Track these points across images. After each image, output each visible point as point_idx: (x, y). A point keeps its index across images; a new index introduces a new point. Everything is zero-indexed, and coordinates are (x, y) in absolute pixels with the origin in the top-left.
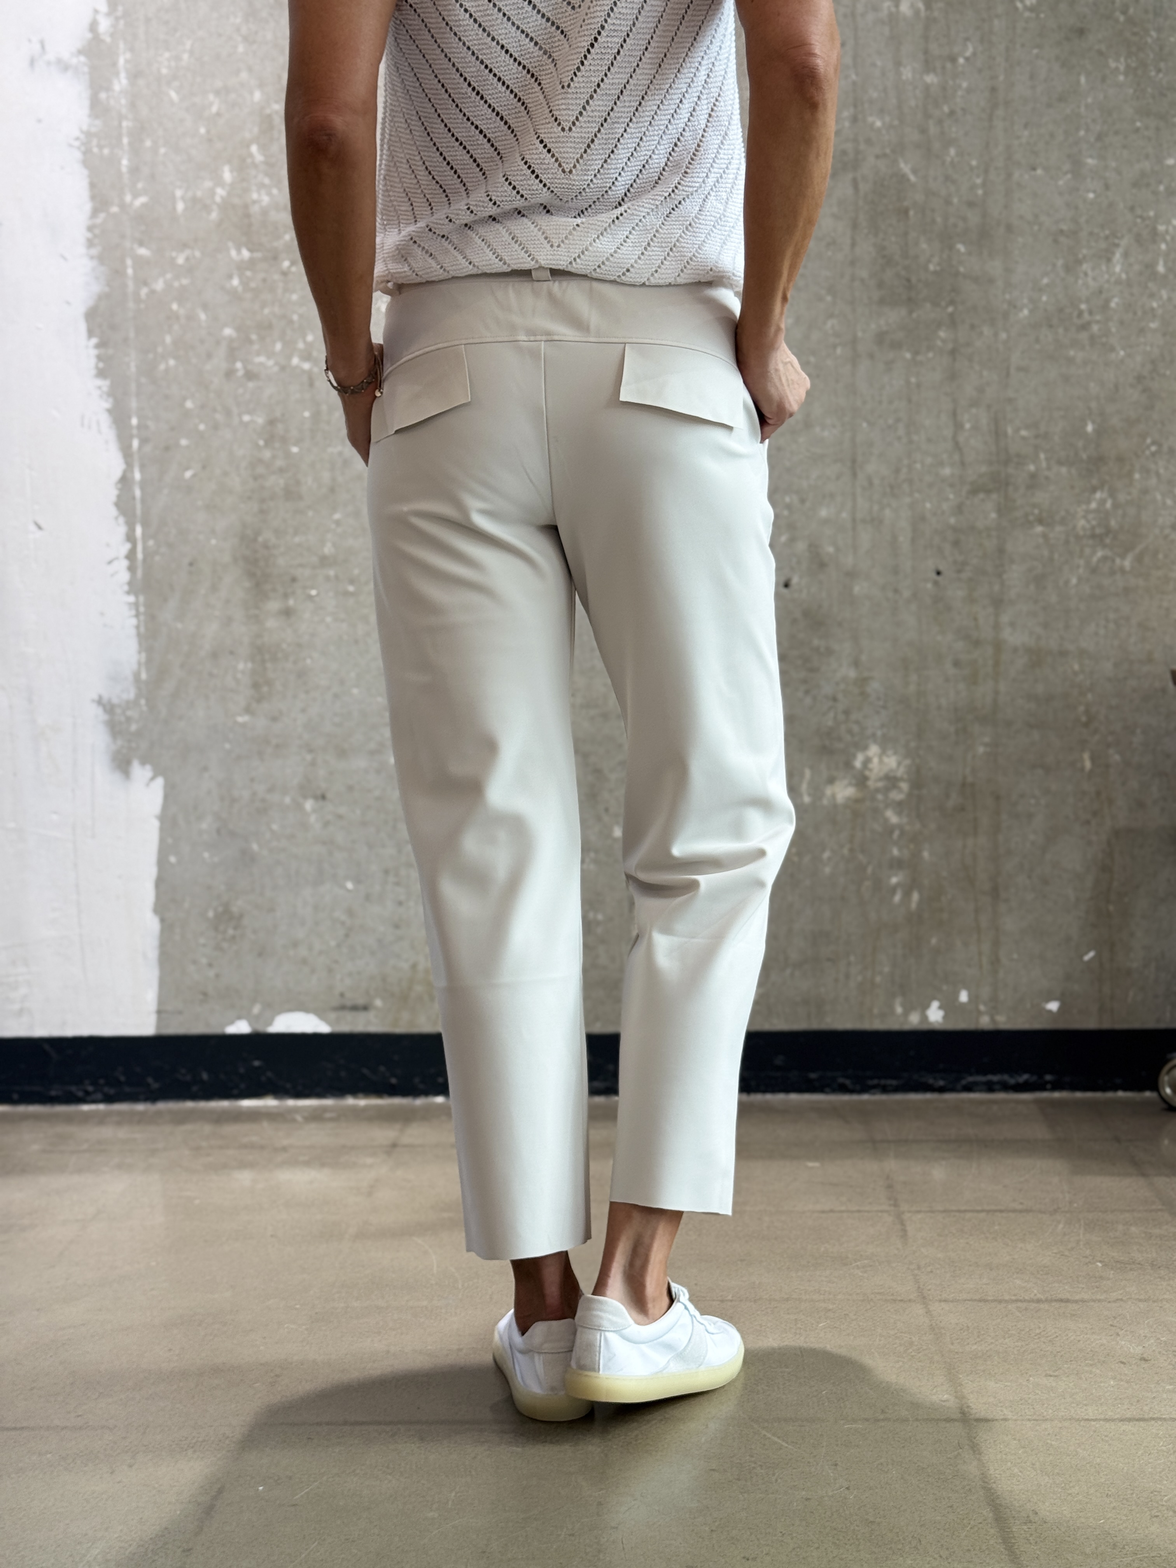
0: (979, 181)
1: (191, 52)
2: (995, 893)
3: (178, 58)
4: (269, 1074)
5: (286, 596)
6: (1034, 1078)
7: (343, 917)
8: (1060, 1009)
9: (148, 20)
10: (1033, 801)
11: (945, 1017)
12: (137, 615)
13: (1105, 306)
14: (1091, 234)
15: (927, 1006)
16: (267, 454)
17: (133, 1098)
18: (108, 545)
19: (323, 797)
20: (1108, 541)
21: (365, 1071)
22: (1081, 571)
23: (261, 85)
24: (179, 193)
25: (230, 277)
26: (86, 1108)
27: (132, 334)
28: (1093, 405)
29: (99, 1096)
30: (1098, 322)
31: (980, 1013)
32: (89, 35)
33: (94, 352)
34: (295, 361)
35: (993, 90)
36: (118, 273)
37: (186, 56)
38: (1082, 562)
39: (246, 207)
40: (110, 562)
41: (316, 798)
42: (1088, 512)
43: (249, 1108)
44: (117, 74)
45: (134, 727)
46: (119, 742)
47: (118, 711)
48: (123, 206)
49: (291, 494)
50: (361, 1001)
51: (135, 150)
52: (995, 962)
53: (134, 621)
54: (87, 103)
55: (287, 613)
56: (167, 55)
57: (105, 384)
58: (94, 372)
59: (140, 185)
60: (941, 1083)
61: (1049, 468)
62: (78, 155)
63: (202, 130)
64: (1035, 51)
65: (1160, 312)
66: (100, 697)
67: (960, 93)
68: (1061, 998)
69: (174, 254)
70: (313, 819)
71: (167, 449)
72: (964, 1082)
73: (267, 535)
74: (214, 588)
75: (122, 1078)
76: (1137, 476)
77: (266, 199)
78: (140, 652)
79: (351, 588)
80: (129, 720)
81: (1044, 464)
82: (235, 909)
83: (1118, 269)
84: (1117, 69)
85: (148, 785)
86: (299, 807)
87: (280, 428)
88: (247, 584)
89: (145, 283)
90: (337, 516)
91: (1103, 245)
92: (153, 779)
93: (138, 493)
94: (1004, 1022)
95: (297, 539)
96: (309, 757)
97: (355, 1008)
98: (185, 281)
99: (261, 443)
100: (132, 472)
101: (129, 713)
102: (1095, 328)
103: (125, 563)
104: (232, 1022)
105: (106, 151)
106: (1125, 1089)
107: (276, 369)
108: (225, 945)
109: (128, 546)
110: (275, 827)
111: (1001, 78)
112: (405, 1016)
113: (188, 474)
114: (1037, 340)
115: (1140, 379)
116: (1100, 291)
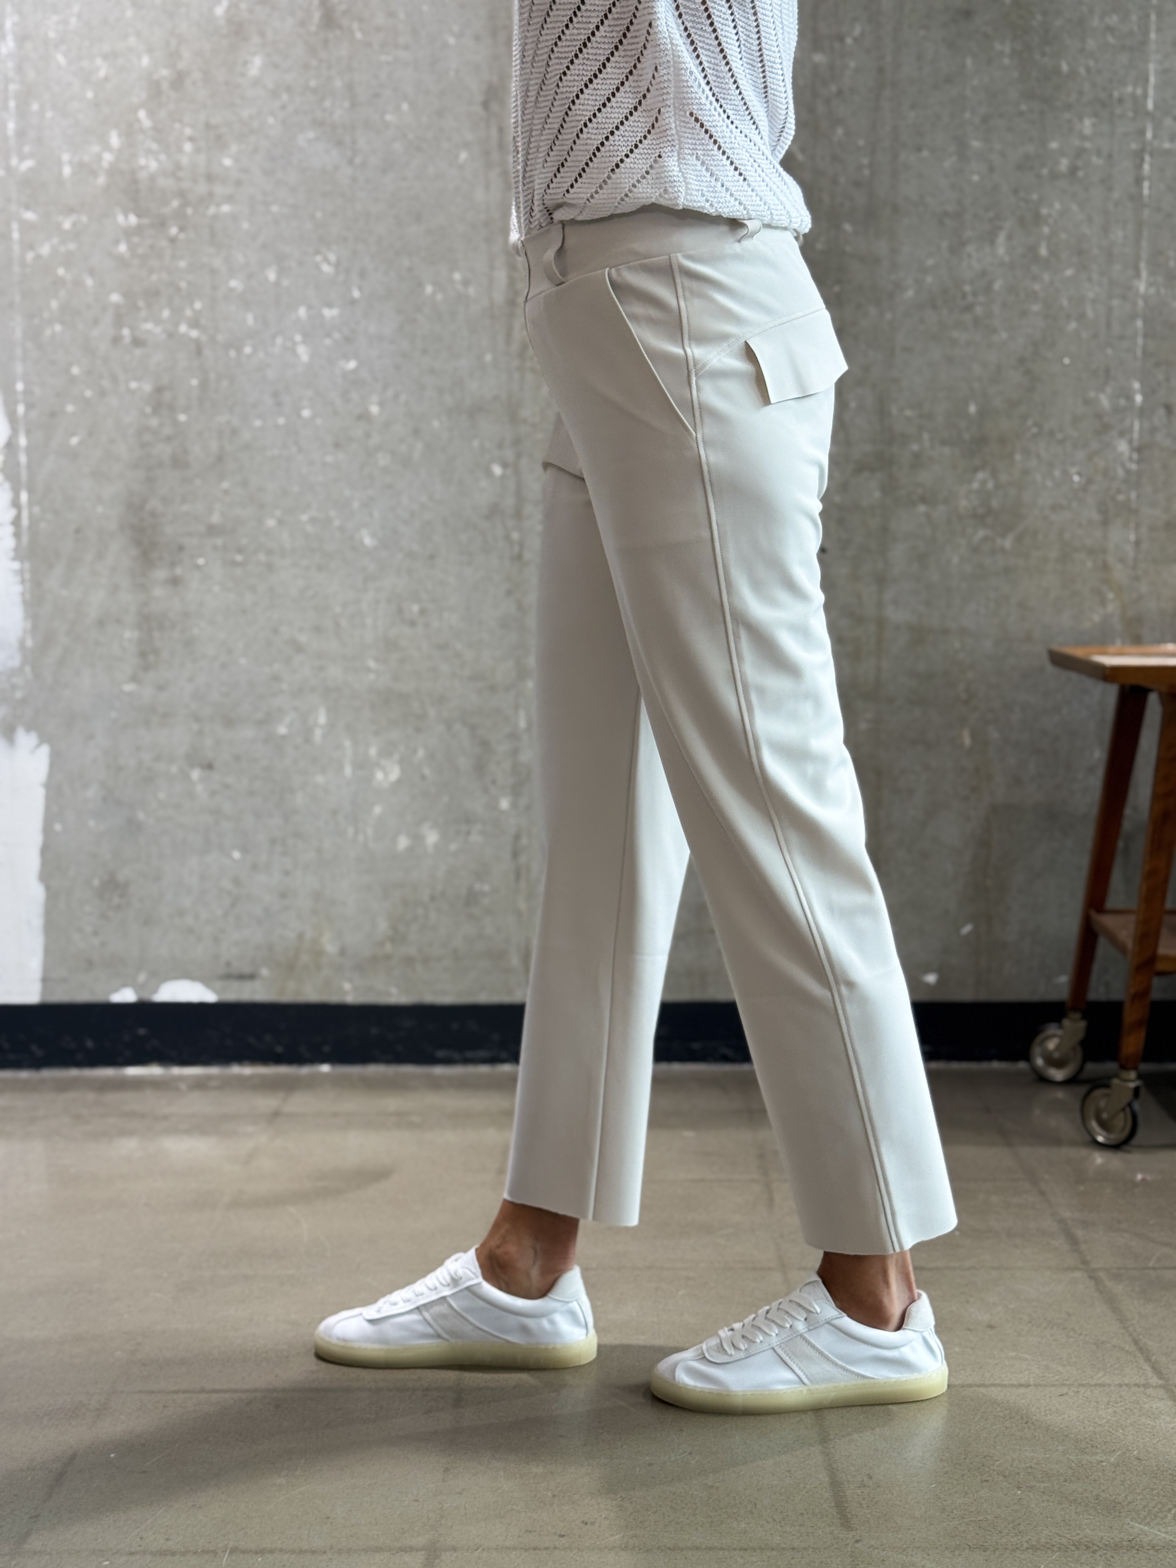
0: (865, 161)
1: (79, 16)
3: (65, 22)
4: (155, 1042)
5: (173, 565)
7: (230, 887)
8: (940, 982)
10: (913, 777)
12: (23, 582)
13: (988, 289)
14: (975, 216)
16: (154, 422)
17: (17, 1065)
19: (210, 767)
20: (989, 520)
21: (251, 1040)
22: (963, 550)
23: (150, 50)
24: (66, 157)
25: (117, 242)
27: (17, 298)
28: (976, 385)
30: (981, 304)
34: (183, 328)
35: (881, 70)
36: (4, 237)
37: (73, 20)
38: (963, 542)
39: (133, 172)
41: (203, 767)
42: (970, 491)
43: (133, 1075)
45: (19, 695)
46: (4, 710)
47: (3, 678)
48: (9, 169)
49: (179, 462)
50: (247, 969)
51: (22, 112)
53: (19, 588)
55: (175, 581)
56: (54, 18)
59: (27, 149)
61: (932, 448)
63: (90, 95)
64: (922, 33)
65: (1042, 294)
67: (848, 73)
68: (939, 971)
69: (60, 219)
70: (199, 788)
71: (53, 414)
73: (154, 504)
74: (100, 556)
75: (6, 1046)
76: (1018, 457)
77: (153, 165)
78: (25, 619)
79: (239, 558)
80: (14, 687)
81: (927, 444)
82: (120, 878)
83: (1001, 251)
84: (1002, 52)
85: (33, 752)
86: (186, 776)
87: (167, 396)
88: (134, 552)
89: (31, 247)
90: (225, 485)
91: (987, 227)
92: (39, 746)
93: (23, 459)
95: (185, 508)
96: (196, 727)
97: (241, 977)
98: (72, 246)
99: (148, 410)
100: (18, 437)
101: (14, 680)
102: (979, 310)
103: (10, 529)
104: (116, 990)
107: (163, 336)
108: (111, 913)
109: (13, 513)
110: (161, 796)
111: (889, 58)
112: (291, 985)
113: (74, 441)
114: (922, 320)
115: (1022, 361)
116: (984, 273)
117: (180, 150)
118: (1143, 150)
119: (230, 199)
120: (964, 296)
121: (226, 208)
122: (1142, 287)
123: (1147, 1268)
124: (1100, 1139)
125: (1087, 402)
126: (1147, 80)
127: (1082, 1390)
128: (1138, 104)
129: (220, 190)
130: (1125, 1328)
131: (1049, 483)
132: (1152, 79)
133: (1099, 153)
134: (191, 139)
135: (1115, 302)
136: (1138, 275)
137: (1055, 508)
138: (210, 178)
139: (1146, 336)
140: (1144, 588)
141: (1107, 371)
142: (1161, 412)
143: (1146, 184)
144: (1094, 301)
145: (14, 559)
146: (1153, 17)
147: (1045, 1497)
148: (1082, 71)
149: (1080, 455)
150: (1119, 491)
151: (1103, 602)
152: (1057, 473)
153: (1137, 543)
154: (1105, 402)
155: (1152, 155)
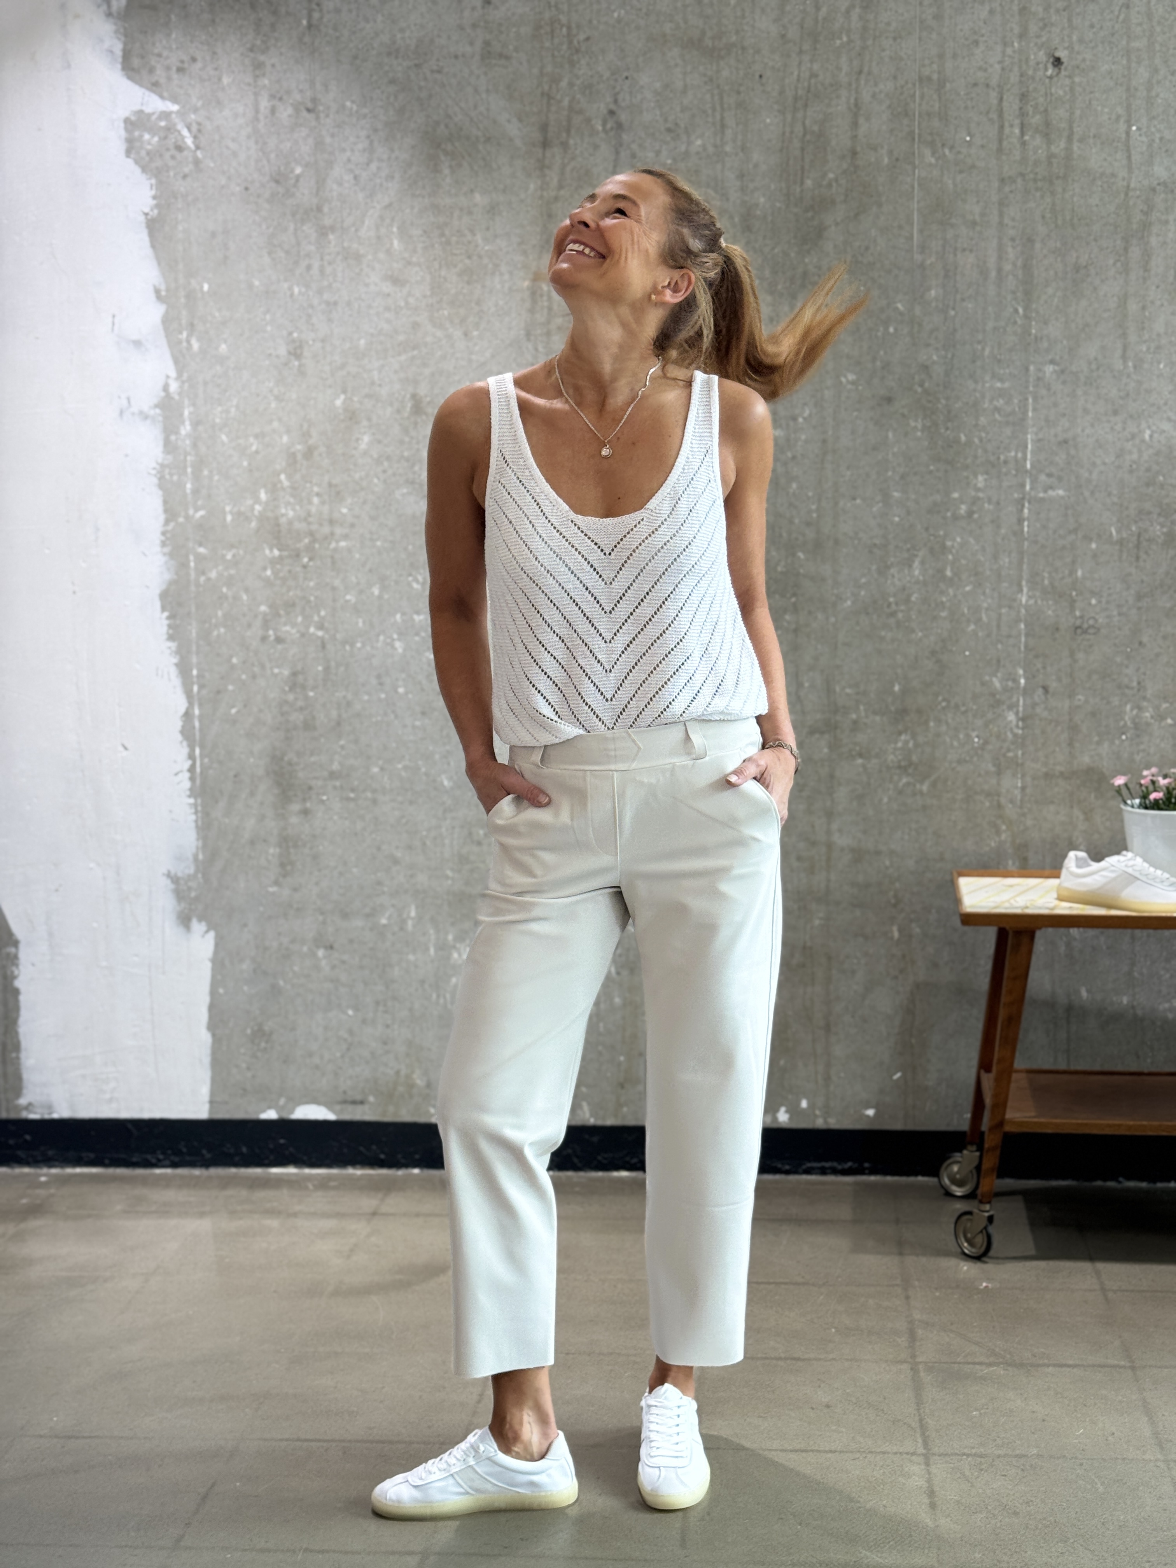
0: (814, 507)
1: (237, 407)
2: (827, 1028)
3: (227, 411)
4: (291, 1149)
5: (304, 800)
6: (856, 1165)
7: (346, 1036)
8: (876, 1114)
9: (205, 383)
10: (855, 961)
11: (790, 1119)
12: (196, 813)
13: (907, 600)
14: (897, 547)
15: (777, 1110)
16: (291, 697)
17: (192, 1164)
18: (175, 762)
19: (331, 947)
20: (910, 771)
21: (362, 1149)
22: (891, 792)
23: (288, 432)
24: (228, 508)
25: (264, 569)
26: (158, 1171)
27: (193, 609)
28: (899, 671)
29: (167, 1162)
30: (902, 611)
31: (816, 1116)
32: (163, 394)
33: (166, 622)
34: (312, 630)
35: (824, 441)
36: (184, 565)
37: (233, 410)
38: (891, 786)
39: (277, 518)
40: (176, 774)
41: (326, 948)
42: (895, 749)
43: (275, 1174)
44: (183, 423)
45: (193, 894)
46: (183, 905)
47: (182, 882)
48: (187, 517)
49: (309, 726)
50: (359, 1097)
51: (197, 477)
52: (827, 1079)
53: (194, 817)
54: (161, 443)
55: (305, 812)
56: (220, 409)
57: (173, 645)
58: (165, 637)
59: (200, 503)
60: (787, 1167)
61: (867, 717)
62: (155, 481)
63: (245, 464)
64: (855, 414)
65: (948, 604)
66: (169, 872)
67: (800, 443)
68: (876, 1107)
69: (224, 552)
70: (324, 963)
71: (219, 692)
72: (804, 1167)
73: (291, 756)
74: (252, 794)
75: (184, 1150)
76: (932, 724)
77: (291, 514)
78: (198, 840)
79: (352, 795)
80: (190, 889)
81: (863, 714)
82: (266, 1028)
83: (917, 572)
84: (915, 427)
85: (203, 936)
86: (314, 955)
87: (300, 678)
88: (276, 791)
89: (203, 573)
90: (342, 742)
91: (906, 555)
92: (207, 932)
93: (197, 724)
94: (833, 1123)
95: (313, 759)
96: (321, 918)
97: (354, 1102)
98: (232, 572)
99: (287, 688)
100: (193, 709)
101: (190, 884)
102: (900, 615)
103: (187, 775)
104: (264, 1111)
105: (175, 478)
106: (923, 1175)
107: (298, 635)
108: (259, 1054)
109: (190, 762)
110: (296, 968)
111: (830, 433)
112: (391, 1109)
113: (234, 711)
114: (858, 623)
115: (933, 653)
116: (904, 589)
117: (310, 502)
118: (1023, 498)
119: (346, 537)
120: (889, 605)
121: (343, 544)
122: (1024, 600)
123: (954, 1363)
124: (966, 1251)
125: (983, 684)
126: (1026, 447)
127: (869, 1456)
128: (1019, 465)
129: (338, 531)
130: (918, 1410)
131: (955, 743)
132: (1030, 446)
133: (990, 501)
134: (318, 495)
135: (1003, 611)
136: (1021, 591)
137: (960, 762)
138: (331, 522)
139: (1027, 635)
140: (1029, 822)
141: (999, 661)
142: (1040, 691)
143: (1026, 523)
144: (987, 609)
145: (190, 796)
146: (1030, 400)
147: (814, 1531)
148: (976, 440)
149: (979, 722)
150: (1009, 750)
151: (998, 832)
152: (961, 736)
153: (1023, 788)
154: (997, 684)
155: (1029, 502)
